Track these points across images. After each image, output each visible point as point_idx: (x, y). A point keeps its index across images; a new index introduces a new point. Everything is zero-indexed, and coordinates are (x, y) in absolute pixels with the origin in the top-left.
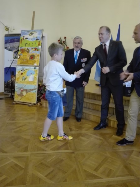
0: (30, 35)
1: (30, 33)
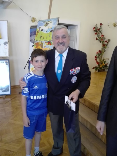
0: (45, 26)
1: (46, 23)
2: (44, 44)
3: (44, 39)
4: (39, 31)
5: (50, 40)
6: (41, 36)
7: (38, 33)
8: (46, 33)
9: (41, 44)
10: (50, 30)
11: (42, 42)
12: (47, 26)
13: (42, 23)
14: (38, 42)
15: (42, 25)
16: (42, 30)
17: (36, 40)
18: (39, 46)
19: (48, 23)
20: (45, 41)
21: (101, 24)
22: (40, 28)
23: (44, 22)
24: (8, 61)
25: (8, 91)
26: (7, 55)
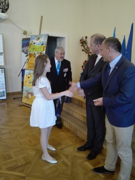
2: (36, 55)
3: (37, 51)
4: (32, 44)
5: (41, 52)
6: (34, 48)
7: (31, 46)
8: (38, 46)
9: (34, 55)
10: (42, 43)
11: (34, 53)
12: (38, 40)
13: (34, 37)
14: (31, 53)
15: (34, 39)
16: (34, 43)
17: (29, 51)
18: (32, 56)
19: (40, 38)
20: (37, 53)
21: (86, 37)
22: (32, 41)
23: (36, 37)
24: (3, 69)
25: (4, 96)
26: (3, 64)
